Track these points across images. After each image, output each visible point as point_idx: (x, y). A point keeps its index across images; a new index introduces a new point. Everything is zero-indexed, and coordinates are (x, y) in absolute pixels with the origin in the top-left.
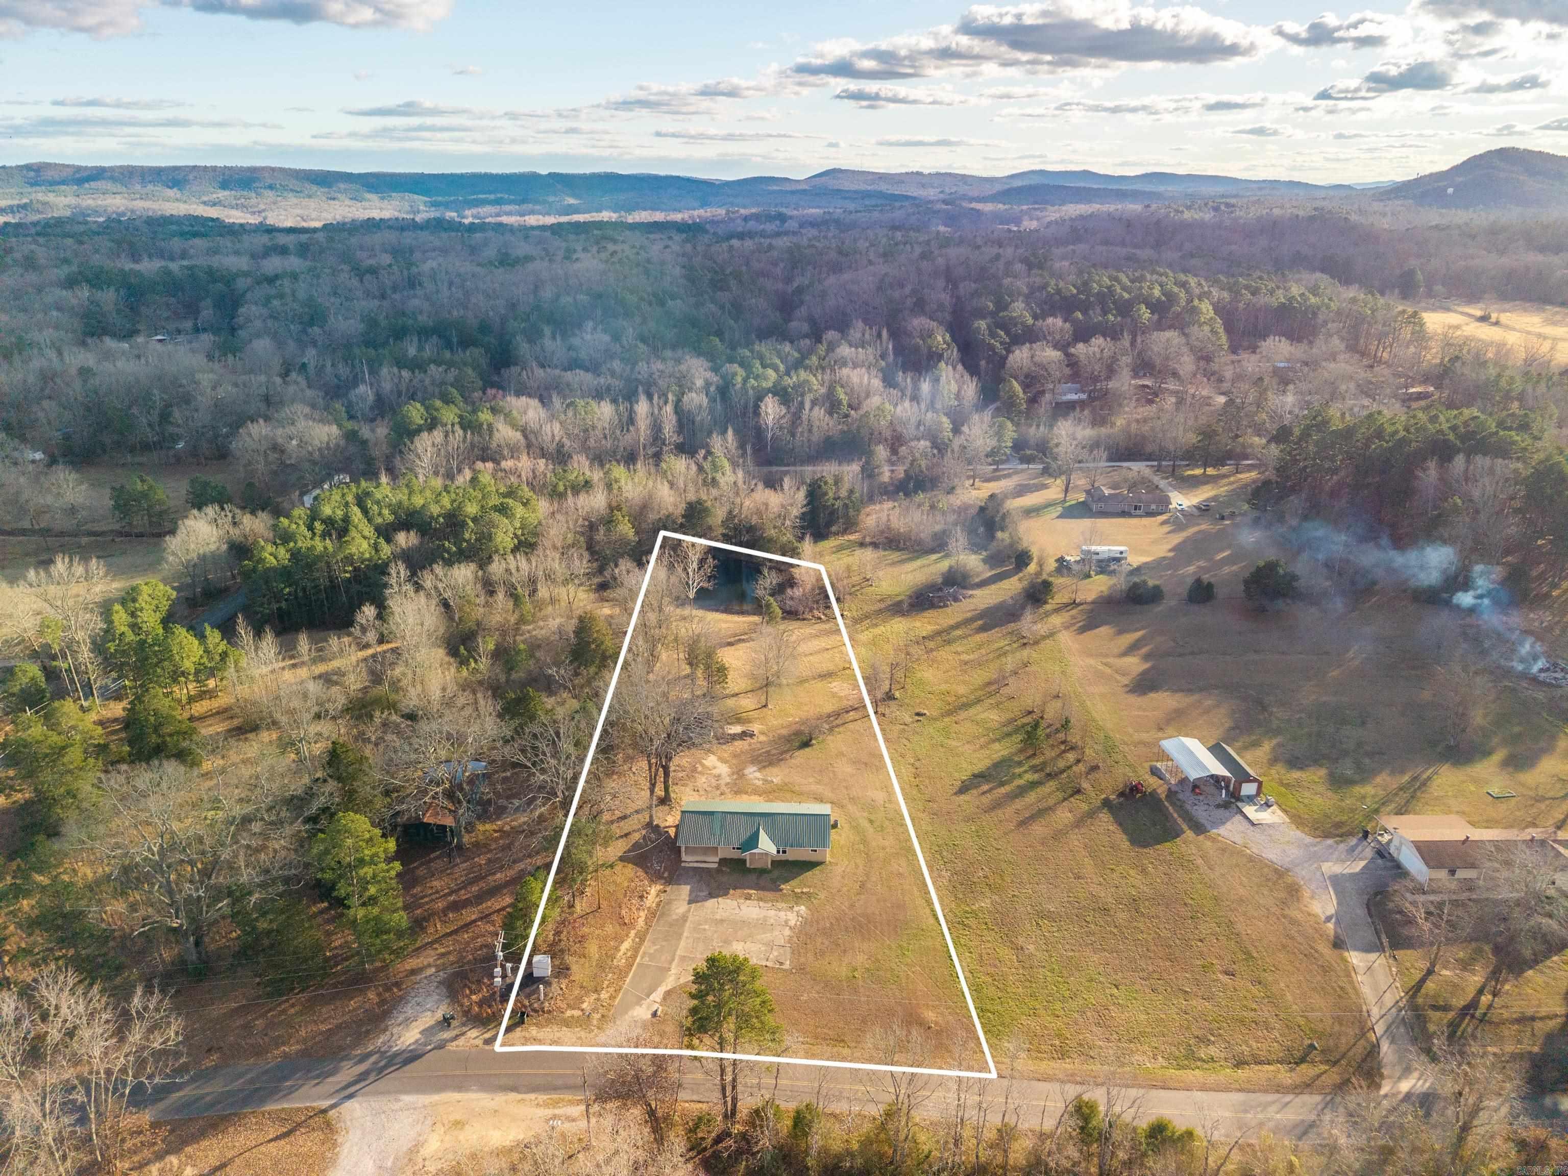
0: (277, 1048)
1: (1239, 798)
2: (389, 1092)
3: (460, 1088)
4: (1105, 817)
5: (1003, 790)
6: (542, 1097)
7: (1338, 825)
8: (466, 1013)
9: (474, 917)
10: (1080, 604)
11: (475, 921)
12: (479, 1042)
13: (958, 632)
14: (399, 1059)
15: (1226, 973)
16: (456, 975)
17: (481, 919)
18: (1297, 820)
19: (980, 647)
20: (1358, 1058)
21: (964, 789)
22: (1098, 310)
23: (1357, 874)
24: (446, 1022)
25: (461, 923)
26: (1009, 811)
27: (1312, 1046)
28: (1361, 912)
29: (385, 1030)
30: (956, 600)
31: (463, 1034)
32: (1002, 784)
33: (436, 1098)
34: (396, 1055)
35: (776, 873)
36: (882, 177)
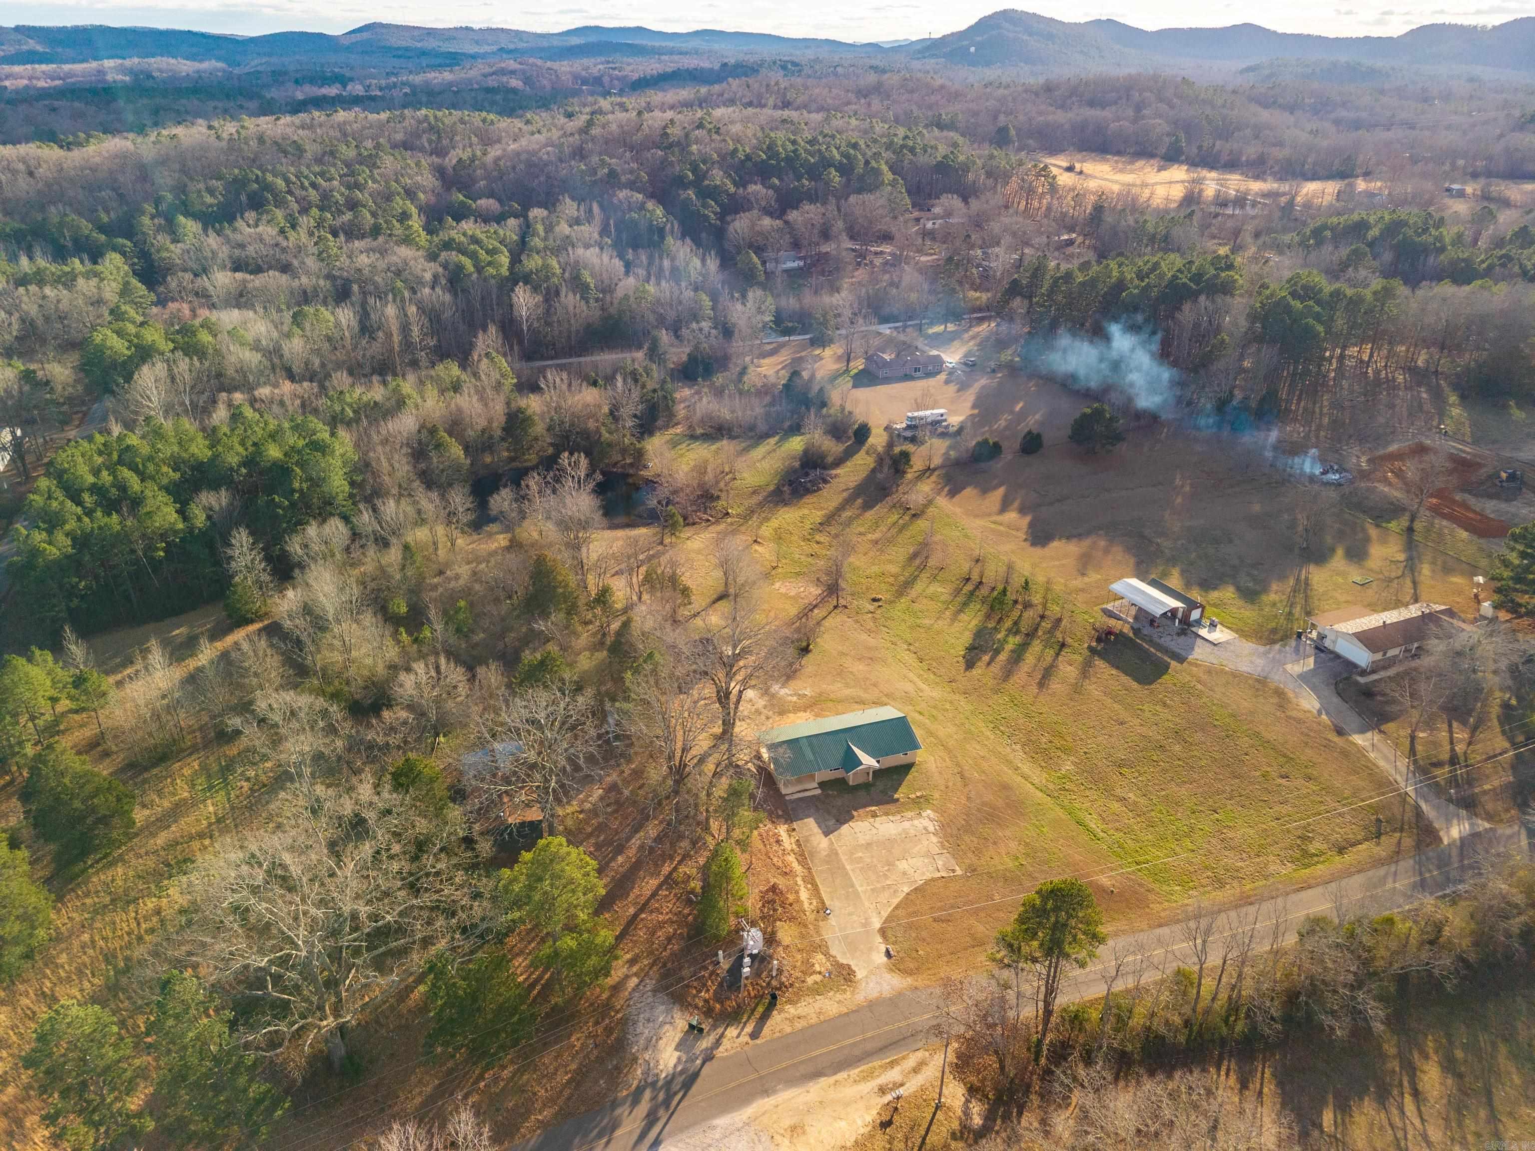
0: (527, 1119)
1: (1189, 625)
2: (695, 1124)
3: (766, 1092)
4: (1099, 663)
5: (1003, 657)
6: (855, 1072)
7: (1274, 631)
8: (708, 1012)
9: (632, 911)
10: (935, 470)
11: (635, 916)
12: (744, 1038)
13: (847, 514)
14: (676, 1086)
15: (1282, 777)
16: (665, 975)
17: (642, 910)
18: (1242, 633)
19: (877, 525)
20: (1413, 820)
21: (970, 665)
22: (791, 176)
23: (1314, 670)
24: (695, 1030)
25: (623, 922)
26: (1021, 675)
27: (1378, 820)
28: (1336, 700)
29: (635, 1060)
30: (825, 481)
31: (722, 1035)
32: (997, 652)
33: (749, 1111)
34: (669, 1082)
35: (880, 785)
36: (431, 32)
